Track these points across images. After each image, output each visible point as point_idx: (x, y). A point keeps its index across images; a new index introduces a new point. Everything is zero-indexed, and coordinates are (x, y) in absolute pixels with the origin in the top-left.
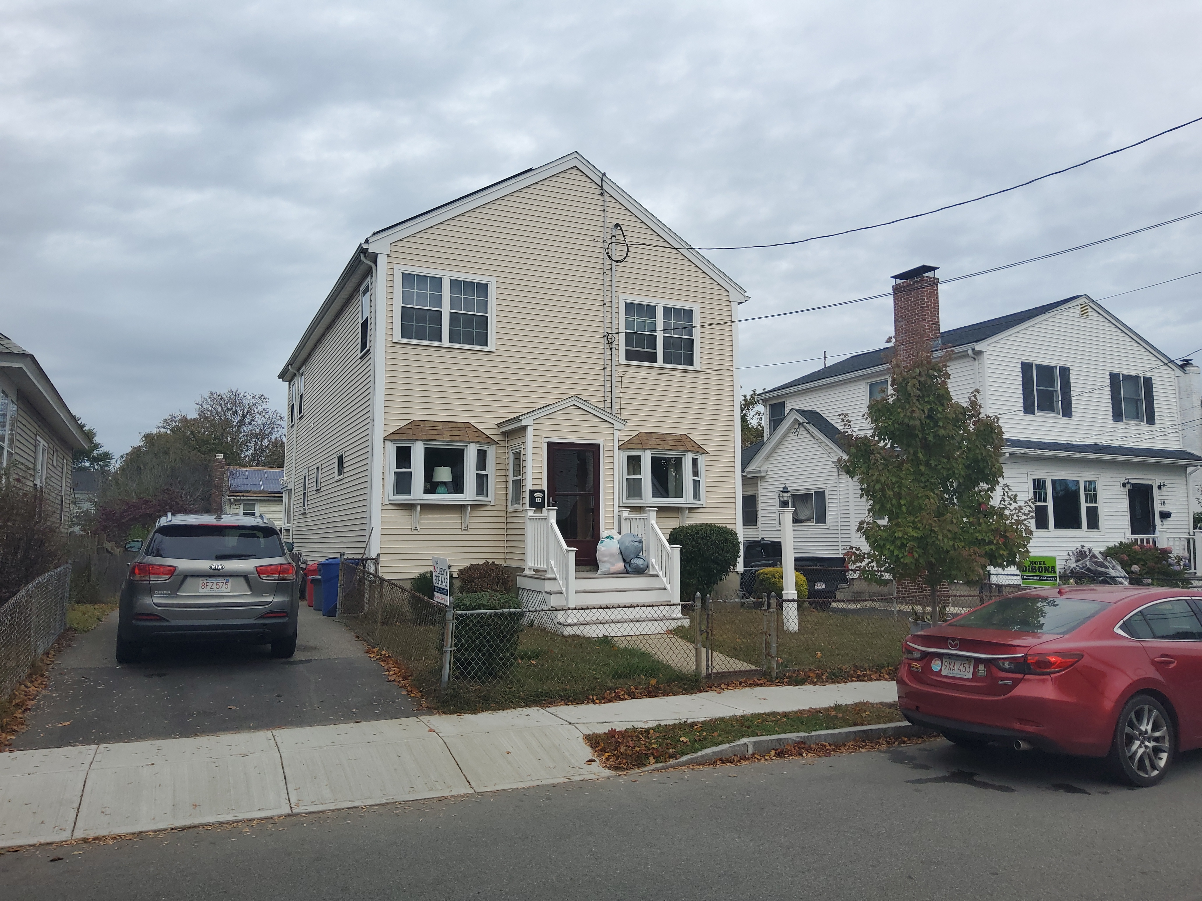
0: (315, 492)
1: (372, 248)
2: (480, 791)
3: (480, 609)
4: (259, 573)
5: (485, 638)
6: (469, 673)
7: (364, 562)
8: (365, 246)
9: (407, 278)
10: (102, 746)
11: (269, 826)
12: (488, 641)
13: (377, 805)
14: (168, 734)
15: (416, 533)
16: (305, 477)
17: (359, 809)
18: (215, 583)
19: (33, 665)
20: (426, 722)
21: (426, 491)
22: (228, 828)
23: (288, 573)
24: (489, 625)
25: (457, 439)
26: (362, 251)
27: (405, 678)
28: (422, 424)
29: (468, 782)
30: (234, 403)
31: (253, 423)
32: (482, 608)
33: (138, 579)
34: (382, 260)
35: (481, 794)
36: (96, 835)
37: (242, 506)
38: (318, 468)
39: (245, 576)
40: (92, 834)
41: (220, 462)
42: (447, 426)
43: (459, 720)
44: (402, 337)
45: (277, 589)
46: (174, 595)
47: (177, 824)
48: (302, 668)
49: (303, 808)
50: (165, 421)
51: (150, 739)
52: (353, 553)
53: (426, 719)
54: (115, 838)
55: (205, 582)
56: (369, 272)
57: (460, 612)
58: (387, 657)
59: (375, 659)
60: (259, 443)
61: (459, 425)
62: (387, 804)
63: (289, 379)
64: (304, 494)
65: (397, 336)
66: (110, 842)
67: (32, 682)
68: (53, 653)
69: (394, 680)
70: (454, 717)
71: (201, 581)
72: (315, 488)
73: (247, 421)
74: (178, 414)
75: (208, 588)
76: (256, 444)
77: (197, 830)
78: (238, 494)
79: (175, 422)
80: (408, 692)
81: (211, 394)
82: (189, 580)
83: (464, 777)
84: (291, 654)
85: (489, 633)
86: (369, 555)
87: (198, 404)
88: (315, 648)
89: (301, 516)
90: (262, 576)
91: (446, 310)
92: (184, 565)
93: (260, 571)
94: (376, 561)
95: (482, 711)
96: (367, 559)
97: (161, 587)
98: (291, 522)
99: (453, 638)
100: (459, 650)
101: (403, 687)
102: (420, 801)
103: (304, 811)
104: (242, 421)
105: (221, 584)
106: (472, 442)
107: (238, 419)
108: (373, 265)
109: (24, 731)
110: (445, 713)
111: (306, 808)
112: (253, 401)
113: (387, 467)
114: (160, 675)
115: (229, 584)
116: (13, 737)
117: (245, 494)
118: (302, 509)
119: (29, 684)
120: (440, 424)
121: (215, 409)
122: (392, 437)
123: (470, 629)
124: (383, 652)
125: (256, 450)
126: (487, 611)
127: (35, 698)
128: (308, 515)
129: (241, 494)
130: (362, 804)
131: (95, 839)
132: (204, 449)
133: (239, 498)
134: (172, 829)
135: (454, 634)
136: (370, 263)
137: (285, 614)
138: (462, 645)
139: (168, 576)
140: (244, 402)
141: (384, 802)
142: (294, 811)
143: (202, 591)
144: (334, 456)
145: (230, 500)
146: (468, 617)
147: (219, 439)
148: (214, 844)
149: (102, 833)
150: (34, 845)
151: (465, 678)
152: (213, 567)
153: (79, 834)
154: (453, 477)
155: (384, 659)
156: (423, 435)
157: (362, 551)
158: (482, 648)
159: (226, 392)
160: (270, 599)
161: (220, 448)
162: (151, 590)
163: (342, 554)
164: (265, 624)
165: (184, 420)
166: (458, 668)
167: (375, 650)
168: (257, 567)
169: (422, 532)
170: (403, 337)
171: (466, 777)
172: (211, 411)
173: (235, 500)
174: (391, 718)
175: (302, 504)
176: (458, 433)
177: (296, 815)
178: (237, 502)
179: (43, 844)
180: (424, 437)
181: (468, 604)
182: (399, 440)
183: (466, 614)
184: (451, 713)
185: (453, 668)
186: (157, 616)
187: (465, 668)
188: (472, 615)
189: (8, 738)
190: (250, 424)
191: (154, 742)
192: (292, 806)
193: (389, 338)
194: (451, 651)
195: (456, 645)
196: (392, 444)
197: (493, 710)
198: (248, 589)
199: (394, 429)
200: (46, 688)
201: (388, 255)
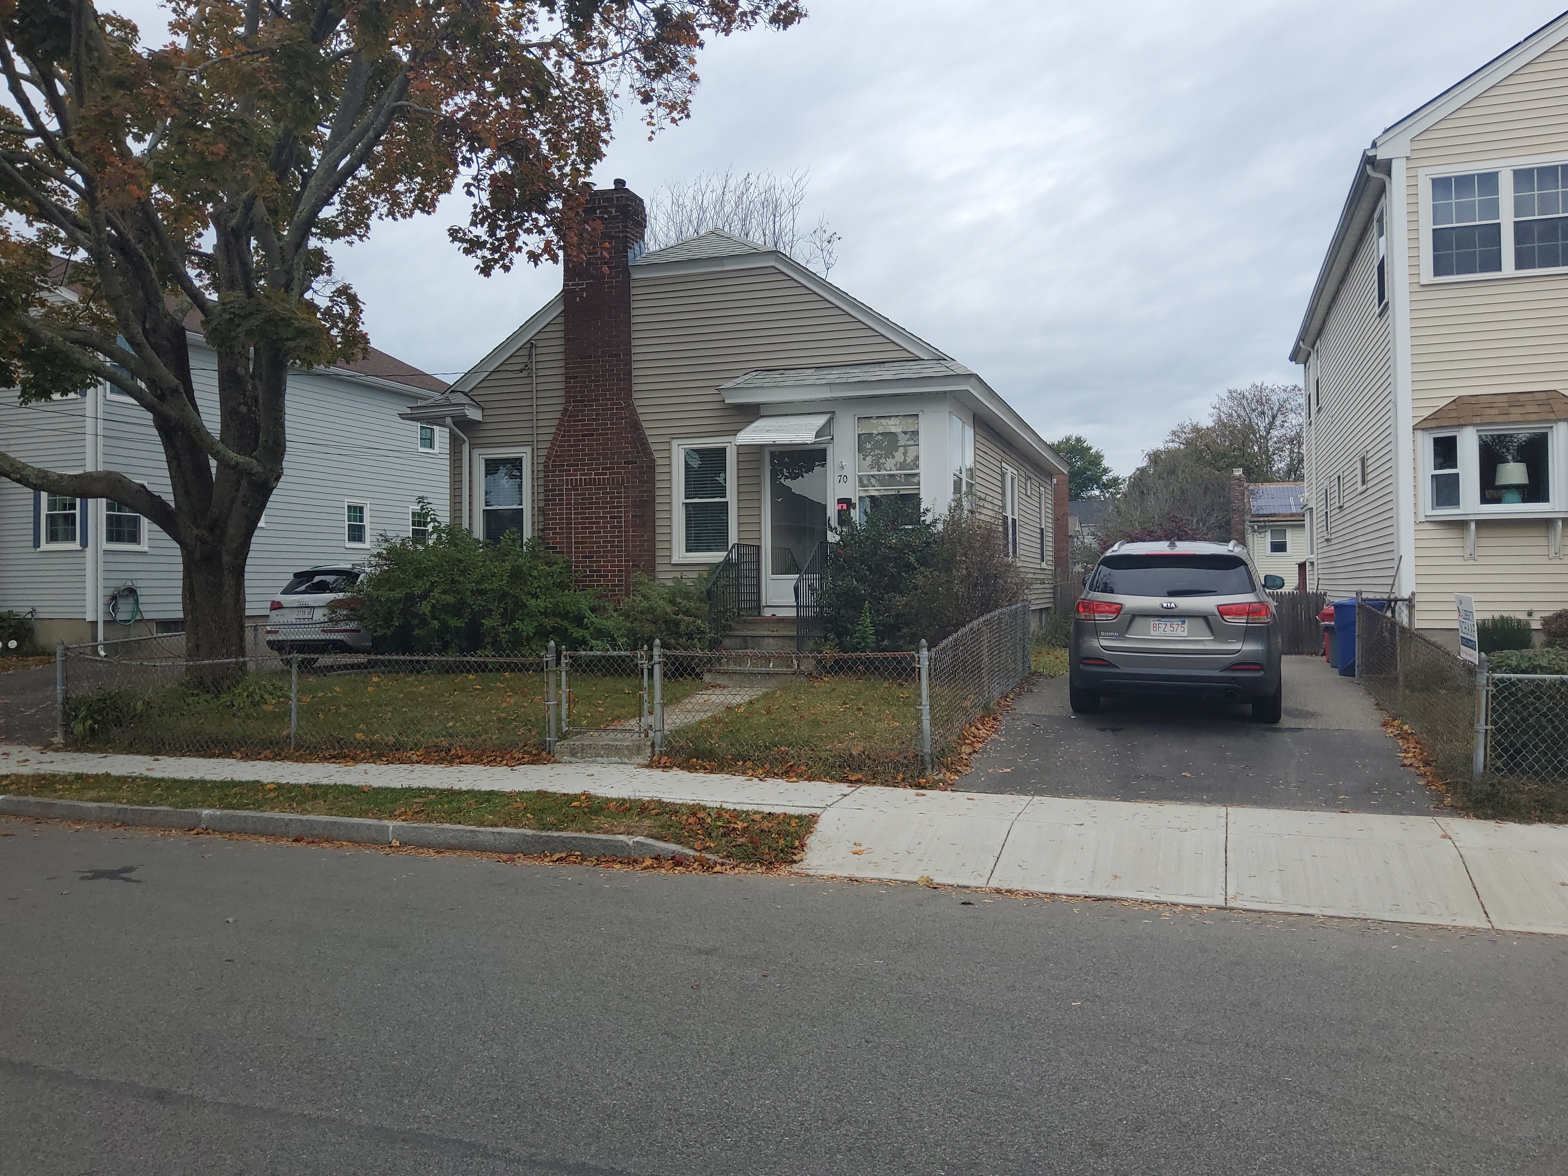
0: (1338, 511)
1: (1381, 154)
2: (1502, 928)
3: (1536, 673)
4: (1222, 614)
5: (1545, 715)
6: (1518, 765)
7: (1393, 604)
8: (1370, 153)
9: (1440, 185)
10: (1037, 798)
11: (1194, 916)
12: (1551, 721)
13: (1339, 918)
14: (1108, 795)
15: (1473, 562)
16: (1326, 490)
17: (1312, 918)
18: (1169, 624)
19: (986, 707)
20: (1442, 826)
21: (1484, 500)
22: (1147, 907)
23: (1261, 615)
24: (1551, 697)
25: (1534, 417)
26: (1368, 161)
27: (1427, 763)
28: (1473, 401)
29: (1486, 913)
30: (1260, 402)
31: (1286, 424)
32: (1539, 671)
33: (1083, 617)
34: (1398, 168)
35: (1503, 933)
36: (1009, 888)
37: (1268, 534)
38: (1339, 477)
39: (1205, 618)
40: (1005, 886)
41: (1239, 478)
42: (1515, 399)
43: (1497, 828)
44: (1435, 275)
45: (1247, 634)
46: (1122, 637)
47: (1092, 893)
48: (1287, 737)
49: (1241, 902)
50: (1174, 433)
51: (1087, 798)
52: (1375, 591)
53: (1443, 821)
54: (1027, 895)
55: (1157, 623)
56: (1382, 190)
57: (1500, 676)
58: (1409, 734)
59: (1392, 735)
60: (1296, 450)
61: (1538, 396)
62: (1355, 919)
63: (1304, 360)
64: (1327, 513)
65: (1427, 275)
66: (1021, 898)
67: (983, 724)
68: (1012, 697)
69: (1411, 765)
70: (1491, 824)
71: (1152, 622)
72: (1337, 505)
73: (1277, 423)
74: (1188, 422)
75: (1161, 630)
76: (1292, 451)
77: (1114, 904)
78: (1261, 519)
79: (1185, 433)
80: (1429, 782)
81: (1230, 392)
82: (1139, 622)
83: (1480, 906)
84: (1276, 718)
85: (1550, 709)
86: (1400, 593)
87: (1214, 408)
88: (1312, 715)
89: (1325, 544)
90: (1226, 617)
91: (1507, 220)
92: (1131, 602)
93: (1224, 611)
94: (1410, 602)
95: (1540, 821)
96: (1396, 600)
97: (1108, 628)
98: (1315, 550)
99: (1490, 713)
100: (1499, 730)
101: (1424, 775)
102: (1403, 925)
103: (1241, 907)
104: (1271, 425)
105: (1175, 626)
106: (1560, 420)
107: (1267, 421)
108: (1385, 178)
109: (967, 773)
110: (1478, 817)
111: (1244, 903)
112: (1284, 395)
113: (1420, 470)
114: (1114, 730)
115: (1186, 626)
116: (957, 778)
117: (1271, 519)
118: (1325, 534)
119: (981, 727)
120: (1505, 399)
121: (1236, 412)
122: (1425, 425)
123: (1518, 701)
124: (1406, 727)
125: (1292, 460)
126: (1546, 676)
127: (983, 741)
128: (1333, 542)
129: (1266, 519)
130: (1320, 913)
131: (1007, 891)
132: (1221, 464)
133: (1263, 524)
134: (1086, 897)
135: (1490, 707)
136: (1380, 176)
137: (1259, 667)
138: (1506, 724)
139: (1114, 615)
140: (1272, 398)
141: (1351, 916)
142: (1228, 905)
143: (1154, 634)
144: (1356, 459)
145: (1253, 527)
146: (1513, 684)
147: (1240, 450)
148: (1126, 922)
149: (1015, 886)
150: (952, 886)
151: (1512, 771)
152: (1165, 605)
153: (994, 884)
154: (1530, 476)
155: (1404, 736)
156: (1475, 418)
157: (1388, 589)
158: (1540, 731)
159: (1248, 387)
160: (1237, 646)
161: (1241, 461)
162: (1096, 631)
163: (1359, 593)
164: (1234, 678)
165: (1196, 429)
166: (1499, 757)
167: (1396, 723)
168: (1218, 606)
169: (1481, 561)
170: (1436, 273)
171: (1483, 907)
172: (1231, 415)
173: (1259, 527)
174: (1394, 813)
175: (1325, 528)
176: (1535, 409)
177: (1232, 909)
178: (1262, 529)
179: (960, 887)
180: (1478, 420)
181: (1514, 663)
182: (1437, 427)
183: (1510, 679)
184: (1487, 817)
185: (1491, 755)
186: (1104, 660)
187: (1511, 757)
188: (1520, 680)
189: (952, 777)
190: (1282, 426)
191: (1090, 801)
192: (1228, 898)
193: (1415, 279)
194: (1486, 730)
195: (1494, 723)
196: (1426, 434)
197: (1560, 823)
198: (1208, 632)
199: (1427, 413)
200: (996, 732)
201: (1407, 158)
